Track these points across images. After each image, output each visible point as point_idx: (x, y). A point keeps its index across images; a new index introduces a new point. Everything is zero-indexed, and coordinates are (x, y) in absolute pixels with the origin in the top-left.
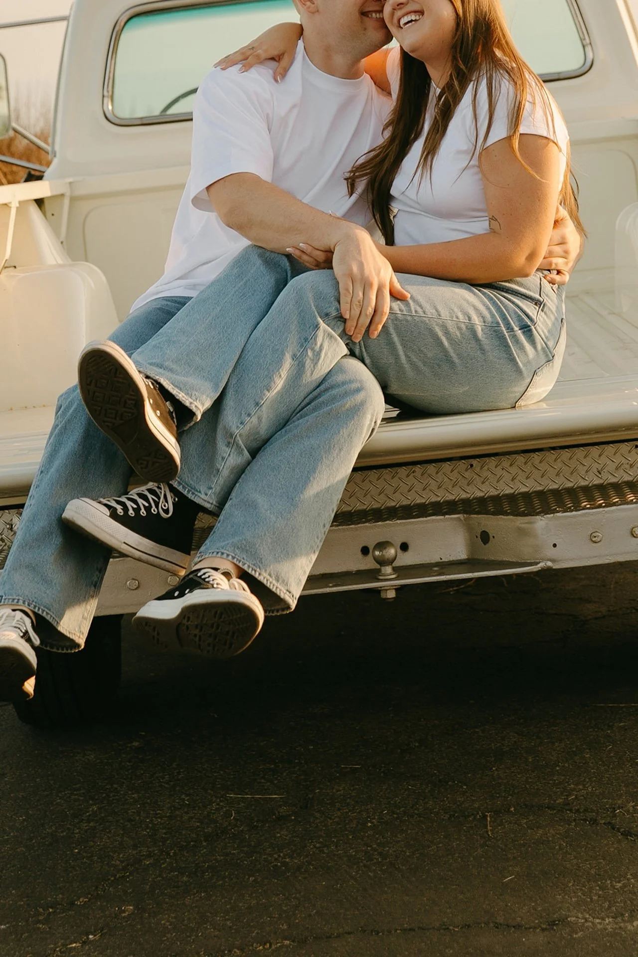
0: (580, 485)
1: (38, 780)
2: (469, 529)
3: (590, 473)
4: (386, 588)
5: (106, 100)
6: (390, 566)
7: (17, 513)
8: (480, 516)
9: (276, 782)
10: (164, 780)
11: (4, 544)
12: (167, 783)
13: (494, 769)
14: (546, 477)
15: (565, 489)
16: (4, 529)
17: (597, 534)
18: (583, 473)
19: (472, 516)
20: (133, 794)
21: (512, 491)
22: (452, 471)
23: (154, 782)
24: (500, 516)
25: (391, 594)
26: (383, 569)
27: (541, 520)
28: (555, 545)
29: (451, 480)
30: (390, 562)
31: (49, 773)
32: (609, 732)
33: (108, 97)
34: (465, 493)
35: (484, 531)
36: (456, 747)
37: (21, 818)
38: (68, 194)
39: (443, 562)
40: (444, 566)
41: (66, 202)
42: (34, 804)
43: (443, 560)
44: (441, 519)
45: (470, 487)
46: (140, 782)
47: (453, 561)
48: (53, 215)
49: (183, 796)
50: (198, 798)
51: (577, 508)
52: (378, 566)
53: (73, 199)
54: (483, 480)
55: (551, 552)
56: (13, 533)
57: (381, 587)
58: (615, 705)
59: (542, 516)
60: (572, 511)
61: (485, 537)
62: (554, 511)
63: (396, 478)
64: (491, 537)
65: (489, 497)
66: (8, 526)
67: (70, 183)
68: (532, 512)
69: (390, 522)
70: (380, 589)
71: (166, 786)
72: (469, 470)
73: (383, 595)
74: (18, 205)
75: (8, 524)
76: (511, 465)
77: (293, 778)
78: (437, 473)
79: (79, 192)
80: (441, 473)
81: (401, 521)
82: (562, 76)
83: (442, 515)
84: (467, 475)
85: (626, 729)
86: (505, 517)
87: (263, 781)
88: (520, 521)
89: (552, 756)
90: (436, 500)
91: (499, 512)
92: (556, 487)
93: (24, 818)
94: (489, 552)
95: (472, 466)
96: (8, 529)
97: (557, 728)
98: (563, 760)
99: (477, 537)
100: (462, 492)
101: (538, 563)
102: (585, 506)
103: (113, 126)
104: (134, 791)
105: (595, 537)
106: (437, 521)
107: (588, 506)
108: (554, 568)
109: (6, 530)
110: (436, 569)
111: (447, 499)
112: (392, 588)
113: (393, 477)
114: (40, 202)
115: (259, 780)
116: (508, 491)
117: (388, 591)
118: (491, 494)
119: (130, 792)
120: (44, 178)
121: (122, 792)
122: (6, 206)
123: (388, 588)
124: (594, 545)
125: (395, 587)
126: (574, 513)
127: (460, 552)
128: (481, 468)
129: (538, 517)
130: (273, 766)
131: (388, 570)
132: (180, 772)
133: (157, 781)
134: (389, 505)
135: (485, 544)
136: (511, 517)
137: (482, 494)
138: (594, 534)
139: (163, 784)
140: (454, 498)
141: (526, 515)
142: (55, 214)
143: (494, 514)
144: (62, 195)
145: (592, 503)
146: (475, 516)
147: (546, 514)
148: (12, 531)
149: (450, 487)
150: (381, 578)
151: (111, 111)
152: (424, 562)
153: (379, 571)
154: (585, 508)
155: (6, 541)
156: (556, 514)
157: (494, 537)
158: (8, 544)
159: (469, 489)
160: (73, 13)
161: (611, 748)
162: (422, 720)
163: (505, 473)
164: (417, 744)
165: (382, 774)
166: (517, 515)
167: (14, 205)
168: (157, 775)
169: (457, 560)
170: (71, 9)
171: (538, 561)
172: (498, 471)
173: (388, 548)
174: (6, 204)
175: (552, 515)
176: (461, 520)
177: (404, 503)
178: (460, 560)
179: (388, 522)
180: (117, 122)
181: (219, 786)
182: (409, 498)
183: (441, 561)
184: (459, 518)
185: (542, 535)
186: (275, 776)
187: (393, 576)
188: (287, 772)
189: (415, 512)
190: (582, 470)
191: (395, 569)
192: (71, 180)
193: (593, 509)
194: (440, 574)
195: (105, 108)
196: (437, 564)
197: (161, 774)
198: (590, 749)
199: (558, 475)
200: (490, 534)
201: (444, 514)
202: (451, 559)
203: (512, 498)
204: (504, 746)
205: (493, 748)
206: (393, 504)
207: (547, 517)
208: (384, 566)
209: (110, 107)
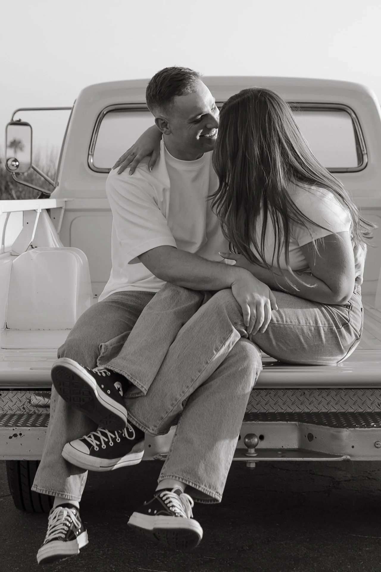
0: (367, 411)
1: (26, 545)
2: (301, 430)
3: (374, 405)
4: (250, 461)
5: (90, 156)
6: (254, 449)
7: (34, 393)
8: (309, 424)
9: (166, 562)
10: (100, 554)
11: (25, 410)
12: (102, 556)
13: (294, 569)
14: (347, 404)
15: (358, 413)
16: (25, 402)
17: (379, 443)
18: (369, 404)
19: (304, 424)
20: (82, 560)
21: (326, 411)
22: (292, 395)
23: (94, 554)
24: (321, 426)
25: (253, 465)
26: (249, 449)
27: (346, 431)
28: (353, 447)
29: (291, 400)
30: (254, 446)
31: (32, 541)
32: (360, 553)
33: (91, 155)
34: (299, 409)
35: (311, 434)
36: (270, 553)
37: (16, 569)
38: (64, 208)
39: (284, 449)
40: (285, 452)
41: (63, 211)
42: (23, 560)
43: (284, 448)
44: (284, 424)
45: (302, 406)
46: (85, 553)
47: (290, 449)
48: (54, 218)
49: (111, 566)
50: (120, 567)
51: (369, 426)
52: (246, 448)
53: (66, 211)
54: (310, 402)
55: (350, 450)
56: (30, 405)
57: (248, 461)
58: (362, 536)
59: (348, 429)
60: (365, 428)
61: (311, 437)
62: (354, 427)
63: (259, 396)
64: (314, 438)
65: (312, 413)
66: (28, 401)
67: (66, 201)
68: (340, 426)
69: (255, 422)
70: (246, 461)
71: (101, 558)
72: (303, 396)
73: (248, 466)
74: (41, 211)
75: (29, 399)
76: (327, 395)
77: (176, 561)
78: (284, 395)
79: (70, 207)
80: (286, 396)
81: (261, 422)
82: (349, 170)
83: (286, 421)
84: (301, 398)
85: (370, 552)
86: (324, 427)
87: (158, 561)
88: (333, 430)
89: (328, 565)
90: (281, 411)
91: (320, 423)
92: (352, 411)
93: (18, 569)
94: (313, 446)
95: (304, 393)
96: (28, 402)
97: (329, 547)
98: (334, 568)
99: (305, 436)
100: (297, 408)
101: (342, 456)
102: (373, 425)
103: (92, 171)
104: (82, 559)
105: (378, 444)
106: (282, 424)
107: (375, 426)
108: (351, 460)
109: (26, 403)
110: (280, 453)
111: (288, 411)
112: (254, 462)
113: (257, 395)
114: (48, 210)
115: (156, 561)
116: (324, 410)
117: (251, 463)
118: (314, 411)
119: (80, 560)
120: (50, 197)
121: (75, 559)
122: (34, 212)
123: (252, 462)
124: (377, 449)
125: (255, 462)
126: (367, 429)
127: (294, 444)
128: (310, 395)
129: (345, 429)
130: (163, 552)
131: (252, 451)
132: (109, 550)
133: (96, 554)
134: (253, 411)
135: (310, 441)
136: (328, 427)
137: (309, 411)
138: (377, 443)
139: (99, 557)
140: (292, 411)
141: (338, 427)
142: (55, 218)
143: (318, 424)
144: (61, 208)
145: (377, 424)
146: (306, 424)
147: (349, 428)
148: (30, 403)
149: (290, 405)
150: (248, 455)
151: (92, 163)
152: (273, 448)
153: (246, 451)
154: (373, 427)
155: (26, 409)
156: (355, 429)
157: (316, 438)
158: (27, 411)
159: (301, 407)
160: (75, 105)
161: (362, 564)
162: (249, 533)
163: (323, 400)
164: (247, 548)
165: (228, 565)
166: (331, 426)
167: (39, 211)
168: (96, 550)
169: (292, 449)
170: (75, 103)
171: (342, 455)
172: (320, 398)
173: (254, 438)
174: (35, 210)
175: (353, 429)
176: (297, 425)
177: (262, 411)
178: (294, 449)
179: (253, 422)
180: (95, 169)
181: (132, 561)
182: (266, 408)
183: (283, 448)
184: (296, 424)
185: (346, 439)
186: (165, 559)
187: (255, 455)
188: (172, 557)
189: (269, 418)
190: (369, 403)
191: (257, 451)
192: (66, 199)
193: (378, 427)
194: (282, 457)
195: (89, 161)
196: (280, 450)
197: (98, 550)
198: (350, 563)
199: (354, 404)
200: (314, 436)
201: (287, 421)
202: (289, 448)
203: (327, 415)
204: (299, 555)
205: (293, 555)
206: (256, 411)
207: (351, 430)
208: (250, 448)
209: (92, 161)
